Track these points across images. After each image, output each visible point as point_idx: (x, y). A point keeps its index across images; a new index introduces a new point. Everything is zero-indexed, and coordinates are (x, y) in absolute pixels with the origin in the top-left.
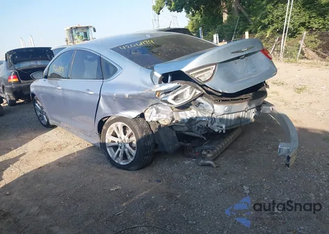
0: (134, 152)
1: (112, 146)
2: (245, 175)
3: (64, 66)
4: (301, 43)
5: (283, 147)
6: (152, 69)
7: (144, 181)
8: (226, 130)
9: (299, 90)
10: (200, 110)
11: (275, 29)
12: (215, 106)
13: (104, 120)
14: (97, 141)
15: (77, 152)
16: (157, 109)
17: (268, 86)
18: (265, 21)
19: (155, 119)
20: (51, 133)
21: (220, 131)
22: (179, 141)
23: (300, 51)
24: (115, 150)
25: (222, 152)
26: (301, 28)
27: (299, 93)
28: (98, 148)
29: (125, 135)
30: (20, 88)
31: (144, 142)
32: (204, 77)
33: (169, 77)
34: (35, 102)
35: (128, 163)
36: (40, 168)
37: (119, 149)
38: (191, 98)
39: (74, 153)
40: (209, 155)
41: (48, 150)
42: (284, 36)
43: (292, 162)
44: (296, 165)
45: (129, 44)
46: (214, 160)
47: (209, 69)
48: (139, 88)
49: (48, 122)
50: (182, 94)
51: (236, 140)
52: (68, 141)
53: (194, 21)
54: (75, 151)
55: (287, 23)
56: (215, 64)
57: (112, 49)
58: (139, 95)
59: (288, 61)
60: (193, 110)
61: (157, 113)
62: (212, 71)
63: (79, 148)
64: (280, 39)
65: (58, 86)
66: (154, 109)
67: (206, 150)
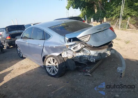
0: (57, 70)
1: (48, 67)
2: (104, 80)
3: (29, 34)
4: (128, 22)
5: (119, 69)
6: (65, 36)
7: (62, 82)
8: (96, 61)
9: (127, 43)
10: (84, 53)
11: (117, 16)
12: (91, 51)
13: (45, 56)
14: (42, 64)
15: (34, 69)
16: (67, 52)
17: (113, 42)
18: (113, 13)
19: (66, 56)
20: (24, 61)
21: (93, 62)
22: (76, 65)
23: (127, 25)
24: (50, 69)
25: (94, 70)
26: (128, 16)
27: (127, 44)
28: (43, 68)
29: (54, 62)
30: (11, 41)
31: (62, 66)
32: (86, 40)
33: (72, 40)
34: (17, 48)
35: (55, 74)
36: (19, 76)
37: (51, 68)
38: (80, 48)
39: (33, 70)
40: (88, 71)
41: (22, 68)
42: (121, 19)
43: (123, 75)
44: (125, 76)
45: (55, 26)
46: (90, 73)
47: (88, 37)
48: (59, 44)
49: (22, 56)
50: (77, 47)
51: (100, 64)
52: (31, 64)
53: (83, 12)
54: (33, 69)
55: (122, 14)
56: (90, 35)
57: (48, 28)
58: (59, 47)
59: (122, 30)
60: (81, 53)
61: (67, 54)
62: (89, 38)
63: (35, 67)
64: (119, 20)
65: (27, 42)
66: (66, 52)
67: (87, 69)
